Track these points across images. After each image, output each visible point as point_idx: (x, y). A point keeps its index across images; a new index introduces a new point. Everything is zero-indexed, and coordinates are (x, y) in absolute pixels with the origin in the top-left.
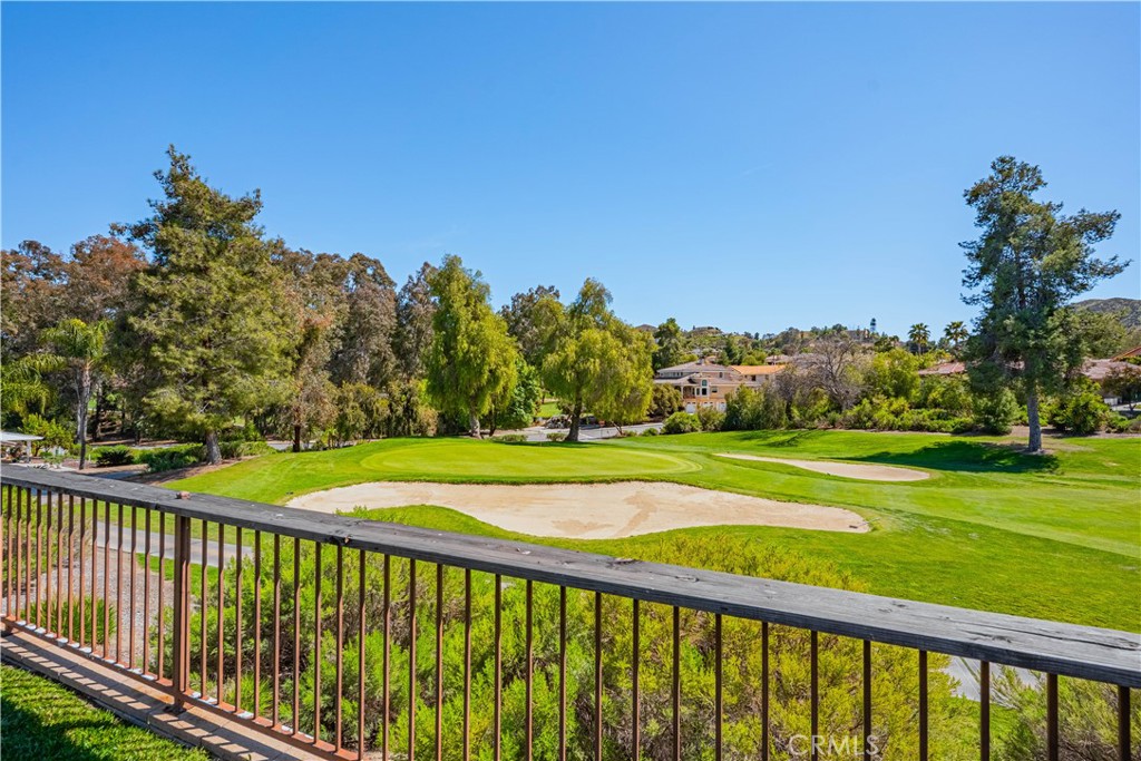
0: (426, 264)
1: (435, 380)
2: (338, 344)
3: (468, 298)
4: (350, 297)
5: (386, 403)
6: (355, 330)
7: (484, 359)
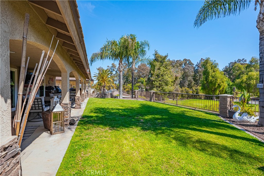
0: (202, 59)
1: (203, 87)
2: (181, 79)
3: (212, 67)
4: (183, 69)
5: (192, 92)
6: (185, 76)
7: (216, 81)
